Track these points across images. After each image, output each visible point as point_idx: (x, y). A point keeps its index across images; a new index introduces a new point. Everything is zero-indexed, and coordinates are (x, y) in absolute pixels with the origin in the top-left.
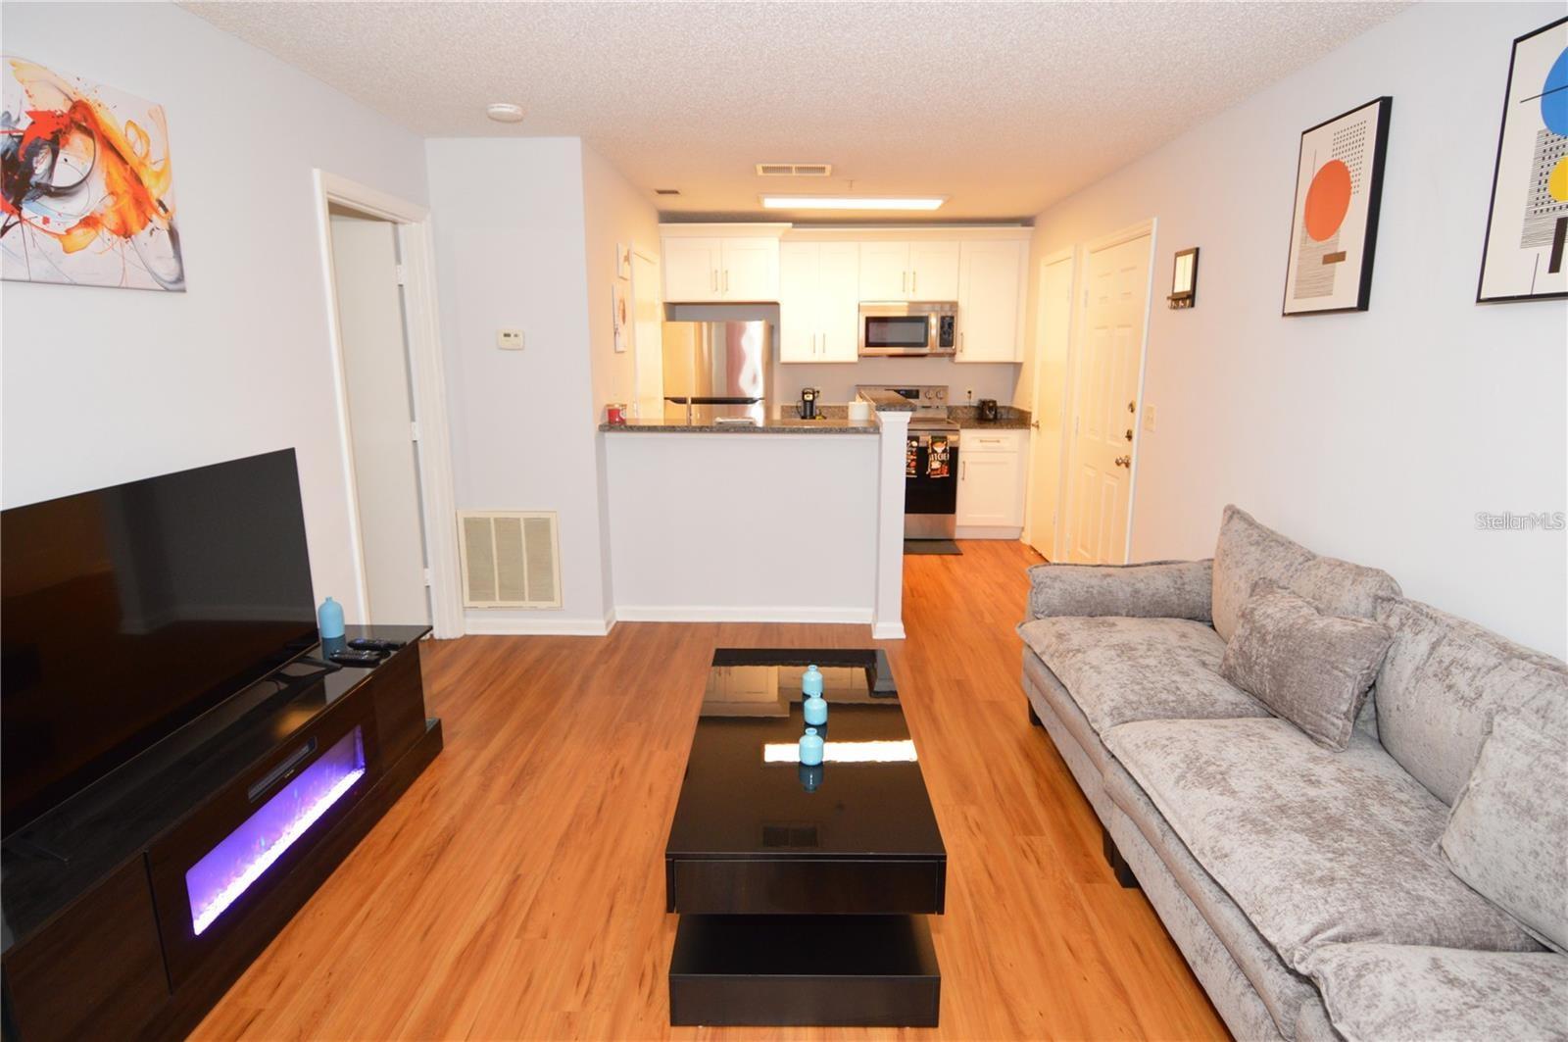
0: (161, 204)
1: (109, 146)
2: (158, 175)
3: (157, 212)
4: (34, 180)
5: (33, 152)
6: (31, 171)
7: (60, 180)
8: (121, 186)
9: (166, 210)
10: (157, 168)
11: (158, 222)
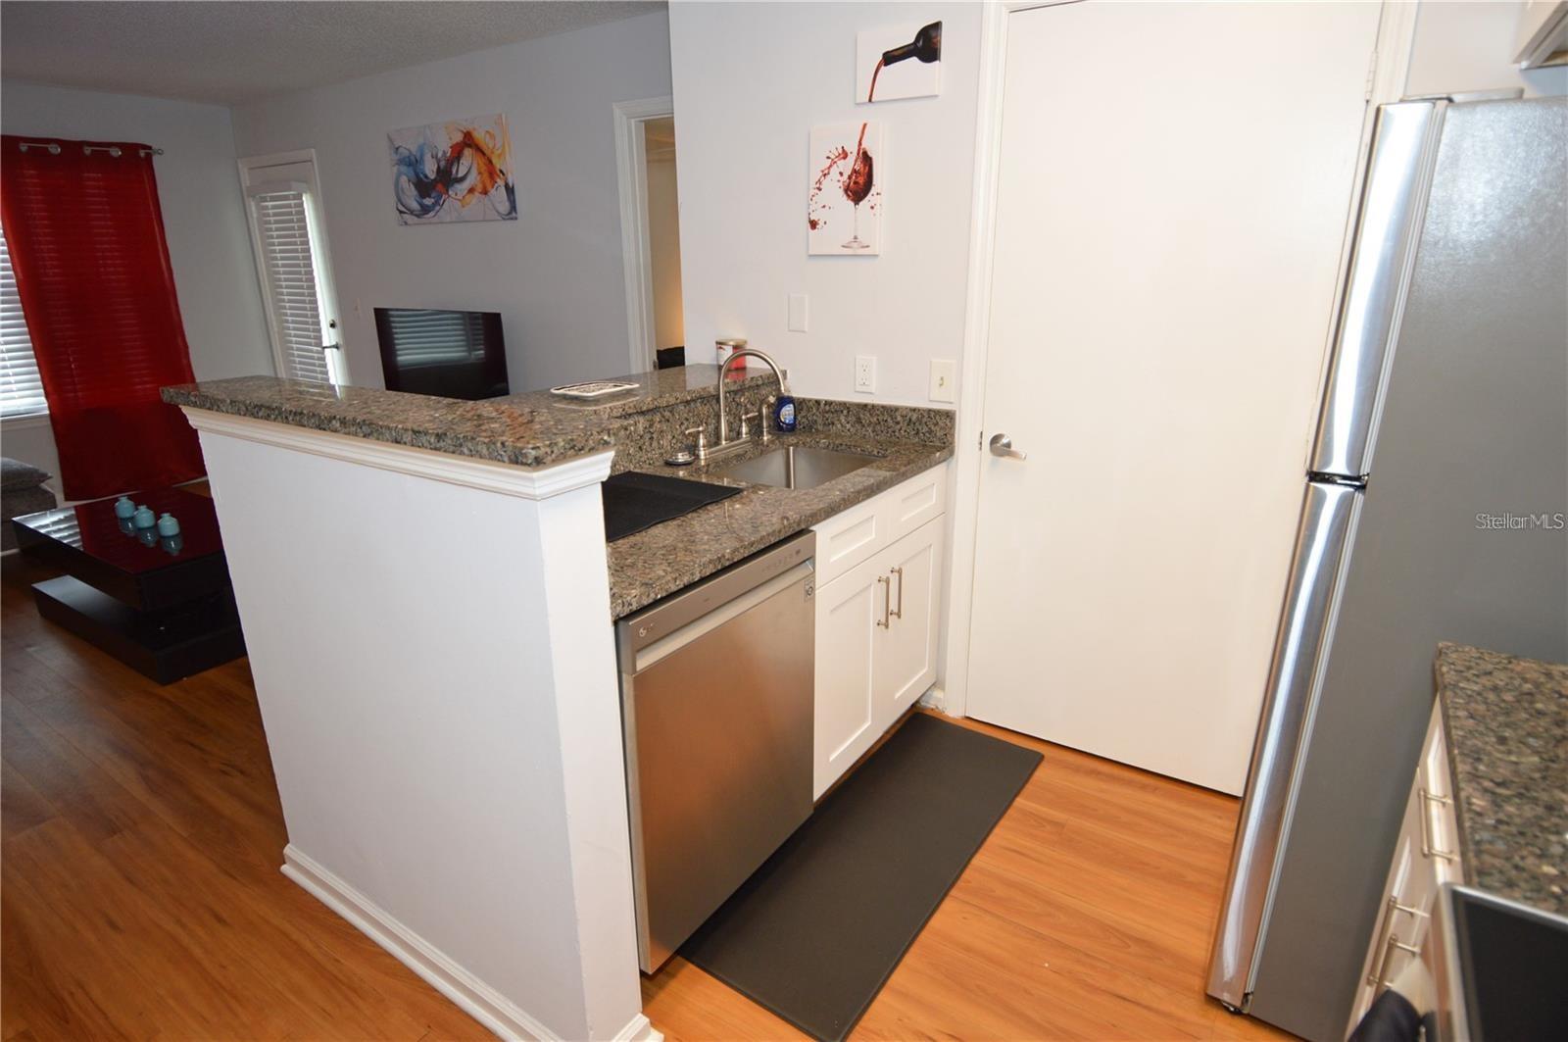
0: (501, 171)
1: (479, 150)
2: (500, 156)
3: (499, 176)
4: (453, 176)
5: (452, 165)
6: (451, 172)
7: (460, 175)
8: (484, 168)
9: (503, 174)
10: (499, 151)
11: (500, 182)
